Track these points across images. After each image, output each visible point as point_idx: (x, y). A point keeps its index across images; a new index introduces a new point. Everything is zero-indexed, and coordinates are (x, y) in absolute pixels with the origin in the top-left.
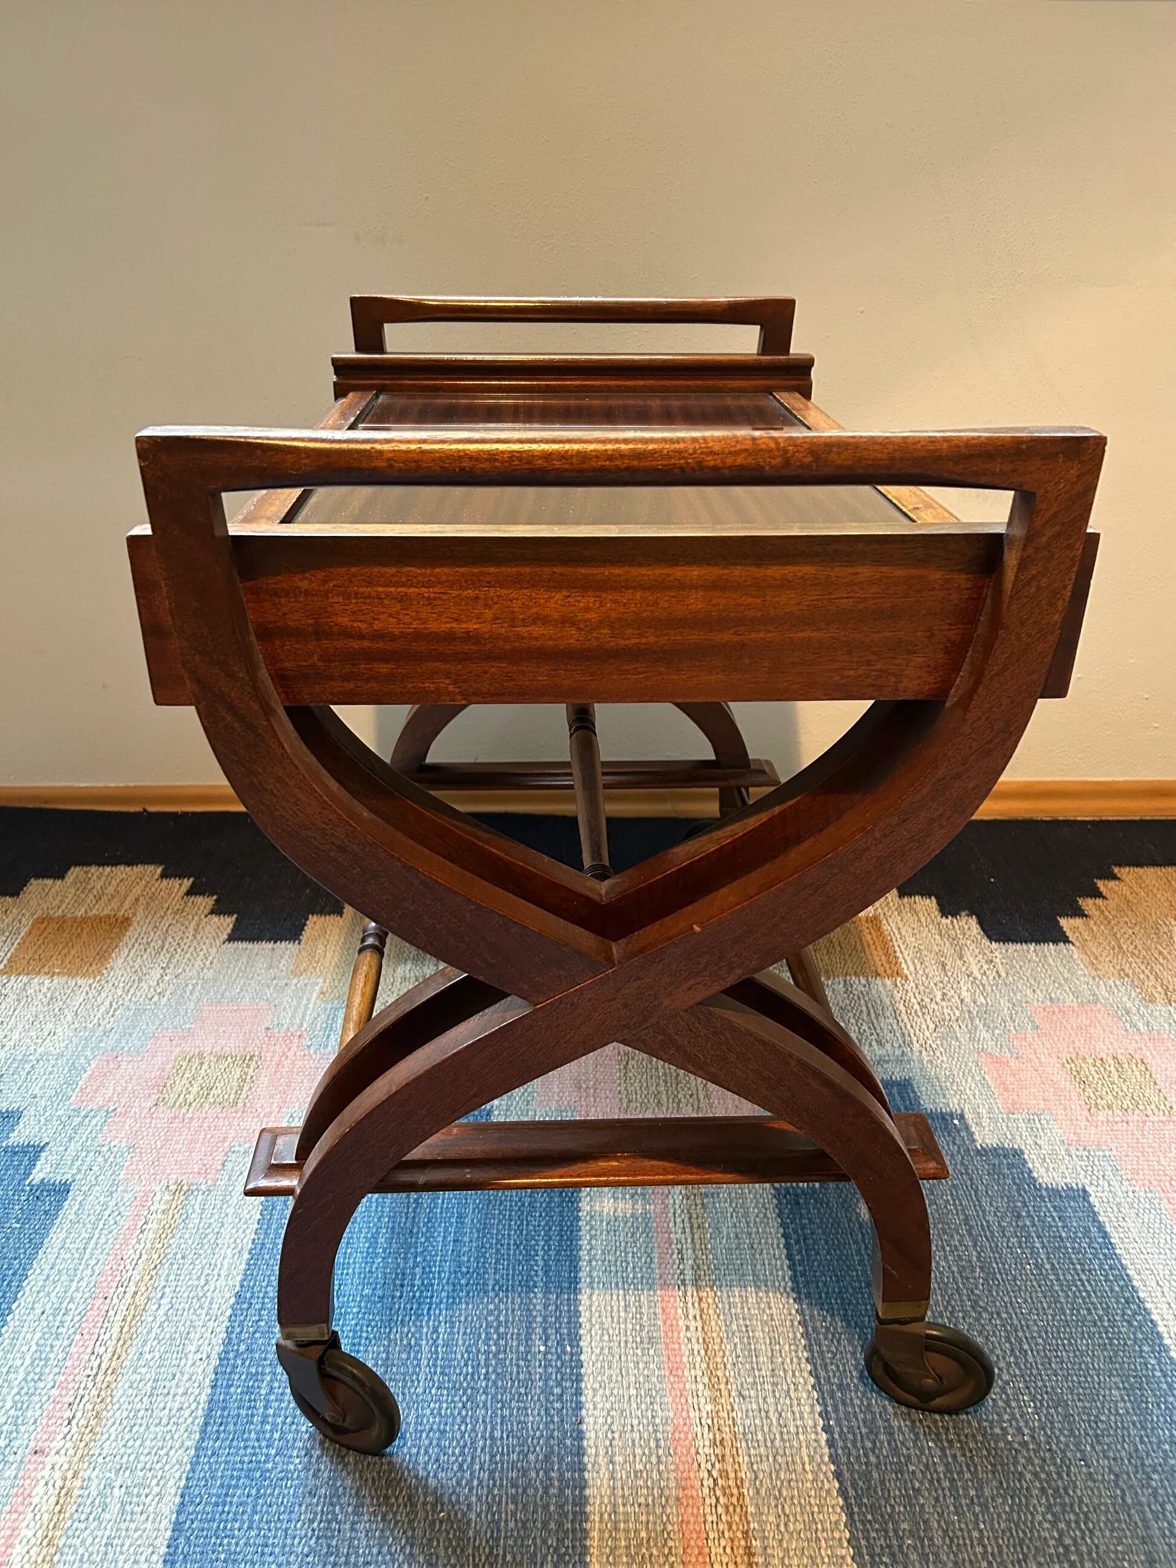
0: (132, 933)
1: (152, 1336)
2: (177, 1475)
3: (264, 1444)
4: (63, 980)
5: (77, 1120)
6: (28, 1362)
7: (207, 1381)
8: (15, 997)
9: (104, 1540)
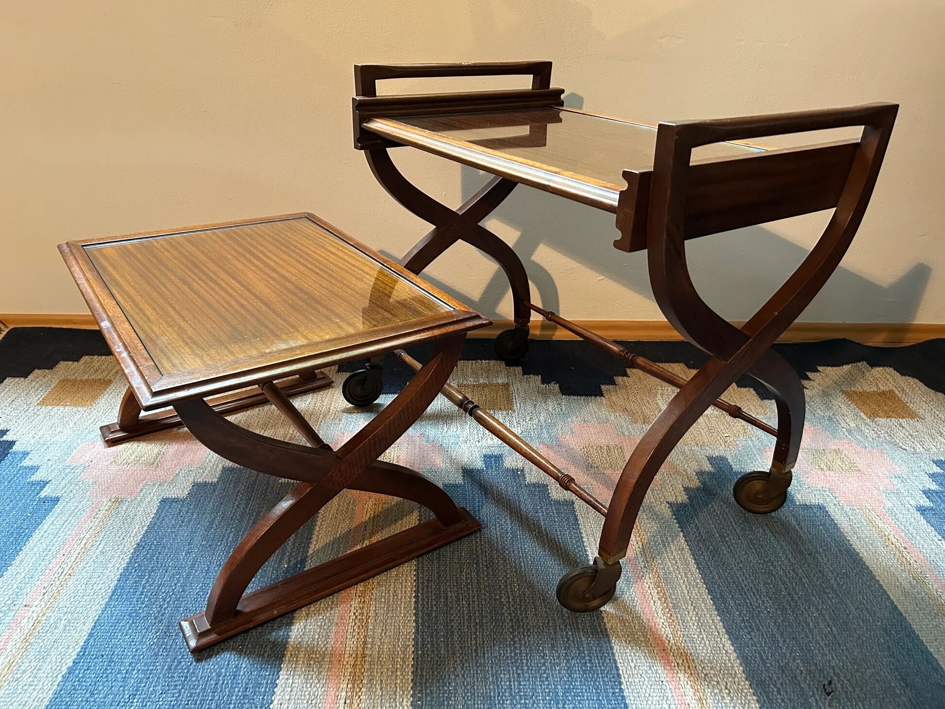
0: (112, 387)
1: (91, 560)
2: (94, 615)
3: (140, 603)
4: (71, 408)
5: (68, 470)
6: (27, 570)
7: (116, 579)
8: (44, 416)
9: (53, 640)
